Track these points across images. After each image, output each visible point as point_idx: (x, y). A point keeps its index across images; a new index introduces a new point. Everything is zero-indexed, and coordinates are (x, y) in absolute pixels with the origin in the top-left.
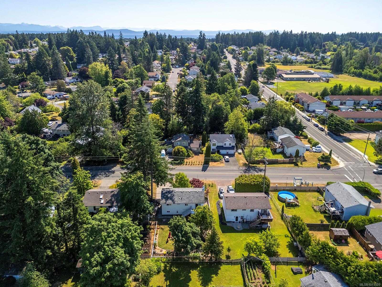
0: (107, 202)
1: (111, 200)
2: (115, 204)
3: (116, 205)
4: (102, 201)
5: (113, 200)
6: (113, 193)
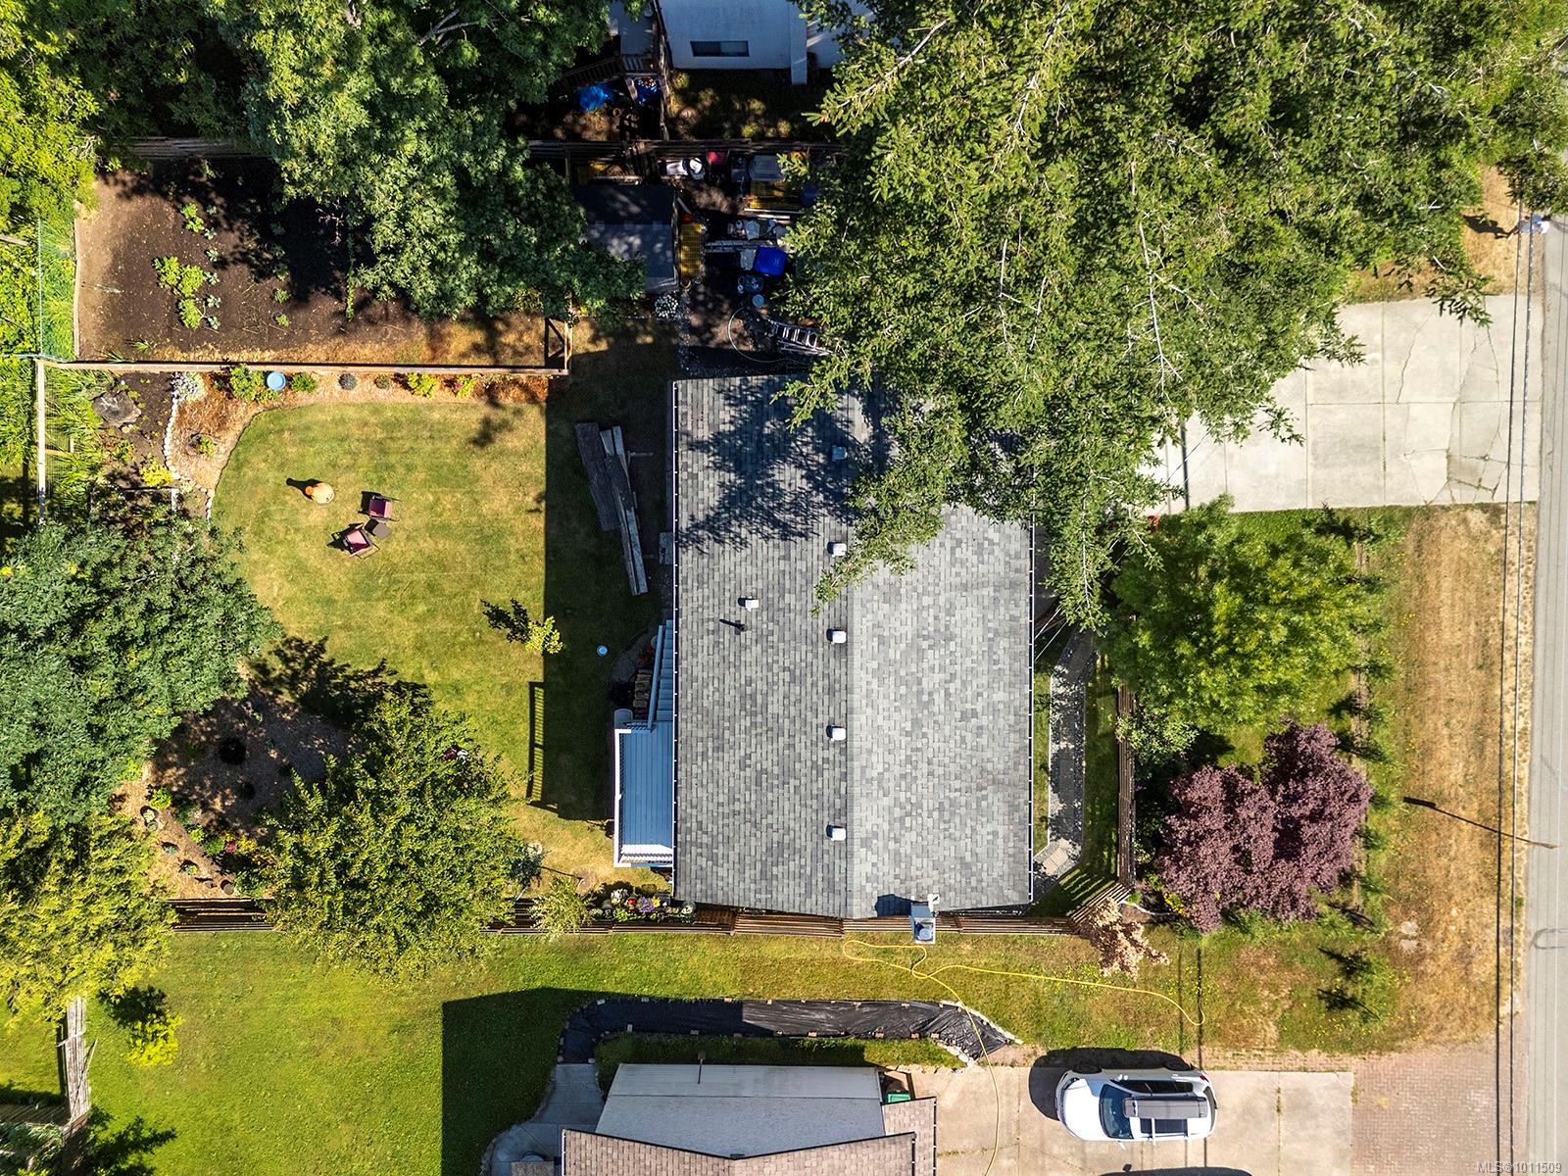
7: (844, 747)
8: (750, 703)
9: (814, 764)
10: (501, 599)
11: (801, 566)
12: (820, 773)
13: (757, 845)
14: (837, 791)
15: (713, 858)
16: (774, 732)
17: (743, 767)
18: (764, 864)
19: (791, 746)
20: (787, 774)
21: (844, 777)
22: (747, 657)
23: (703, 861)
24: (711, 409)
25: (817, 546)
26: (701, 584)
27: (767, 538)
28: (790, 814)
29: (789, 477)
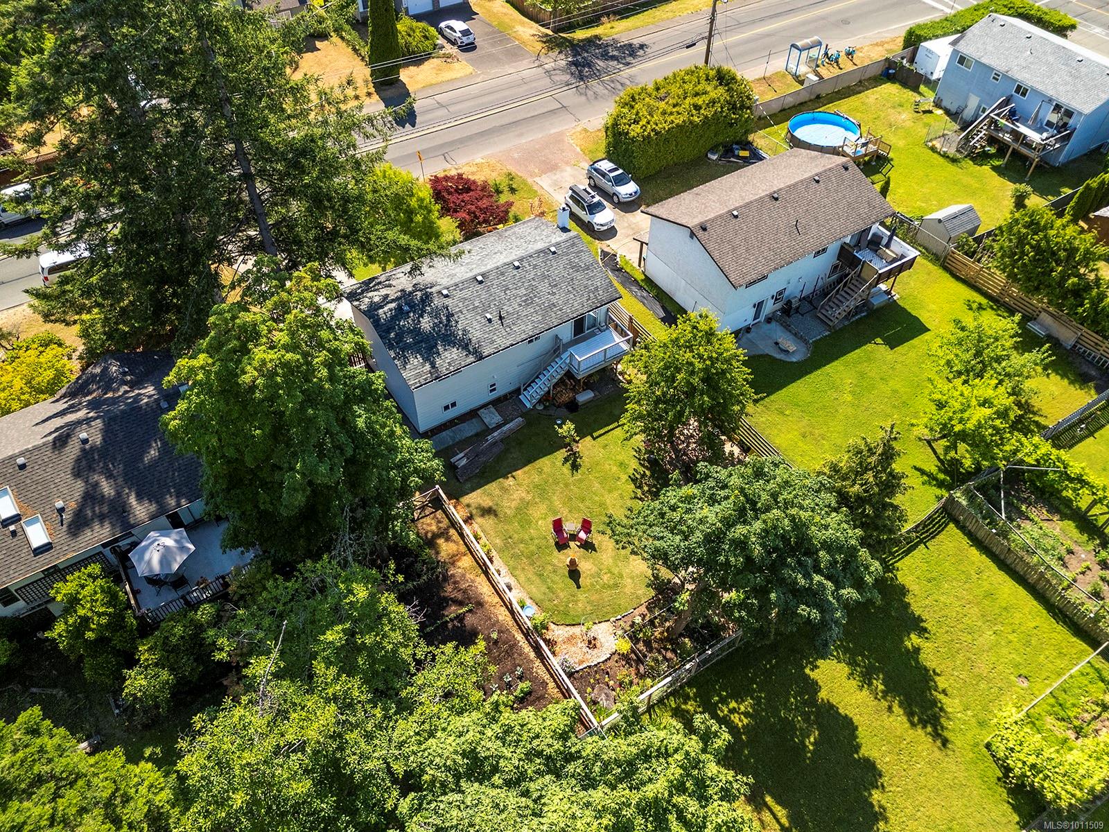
0: (78, 524)
1: (91, 496)
2: (140, 510)
3: (153, 517)
4: (37, 535)
5: (107, 488)
6: (73, 450)
7: (521, 260)
8: (528, 302)
9: (534, 268)
10: (566, 469)
11: (461, 305)
12: (536, 265)
13: (579, 276)
14: (538, 257)
15: (596, 289)
16: (533, 288)
17: (554, 294)
18: (584, 271)
19: (533, 279)
20: (544, 277)
21: (531, 256)
22: (510, 310)
23: (601, 292)
24: (415, 369)
25: (448, 302)
26: (493, 342)
27: (457, 322)
28: (558, 269)
29: (426, 323)
